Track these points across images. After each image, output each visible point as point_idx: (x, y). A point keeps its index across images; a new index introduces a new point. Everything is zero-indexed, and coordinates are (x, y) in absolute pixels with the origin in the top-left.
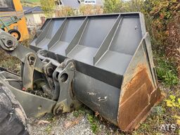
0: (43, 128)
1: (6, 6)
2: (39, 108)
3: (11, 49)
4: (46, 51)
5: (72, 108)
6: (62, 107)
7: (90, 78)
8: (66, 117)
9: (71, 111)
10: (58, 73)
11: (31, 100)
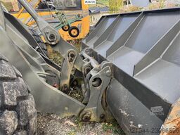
0: (68, 130)
1: (75, 6)
2: (66, 108)
3: (53, 43)
4: (91, 50)
5: (103, 119)
6: (90, 115)
7: (127, 91)
8: (93, 127)
9: (101, 122)
10: (91, 76)
11: (58, 98)
